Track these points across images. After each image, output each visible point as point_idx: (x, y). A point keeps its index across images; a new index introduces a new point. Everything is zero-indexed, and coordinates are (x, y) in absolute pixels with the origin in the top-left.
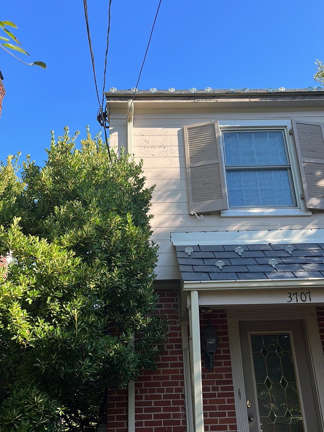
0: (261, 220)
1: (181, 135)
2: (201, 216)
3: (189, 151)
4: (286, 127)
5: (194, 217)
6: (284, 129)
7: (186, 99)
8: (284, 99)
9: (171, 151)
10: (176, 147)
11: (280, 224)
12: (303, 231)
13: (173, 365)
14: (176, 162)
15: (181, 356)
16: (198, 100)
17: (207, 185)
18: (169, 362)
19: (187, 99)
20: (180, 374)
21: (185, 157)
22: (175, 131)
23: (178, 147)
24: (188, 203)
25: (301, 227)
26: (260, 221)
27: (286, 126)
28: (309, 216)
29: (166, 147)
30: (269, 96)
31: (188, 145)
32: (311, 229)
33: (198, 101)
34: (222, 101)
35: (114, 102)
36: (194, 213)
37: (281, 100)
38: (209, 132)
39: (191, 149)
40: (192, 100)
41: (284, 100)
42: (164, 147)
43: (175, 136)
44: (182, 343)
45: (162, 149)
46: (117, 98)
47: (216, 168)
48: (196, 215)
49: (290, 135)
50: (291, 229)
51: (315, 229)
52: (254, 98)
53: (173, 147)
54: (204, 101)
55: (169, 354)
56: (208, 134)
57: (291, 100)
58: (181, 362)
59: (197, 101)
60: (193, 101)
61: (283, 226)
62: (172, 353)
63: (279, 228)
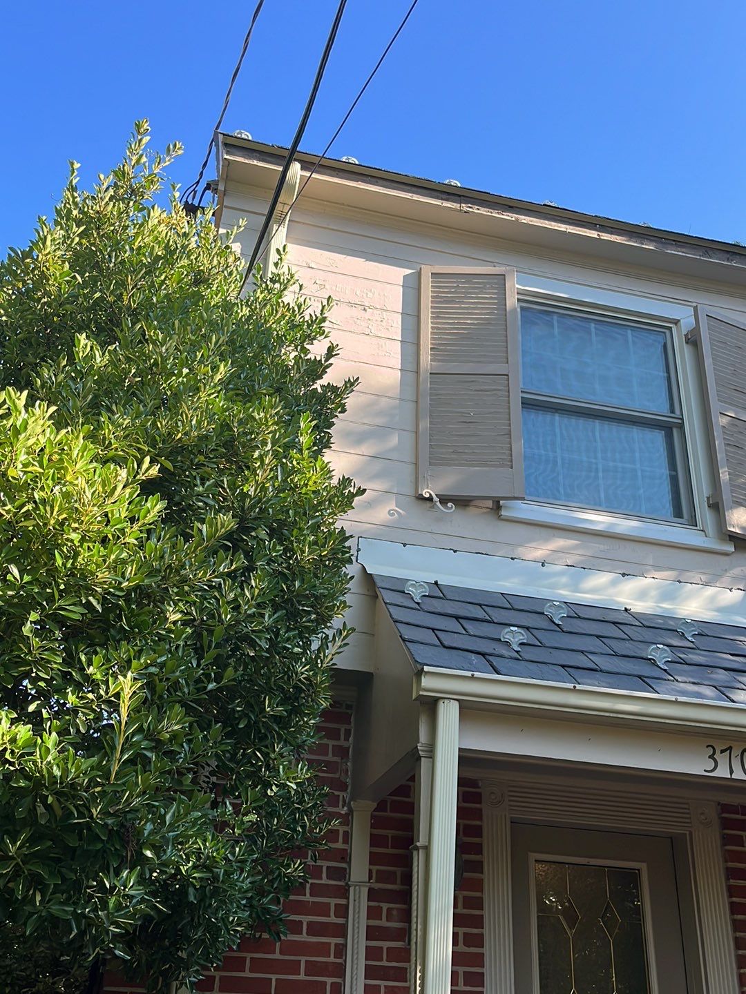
0: (604, 545)
1: (413, 288)
2: (450, 505)
3: (430, 330)
4: (676, 322)
5: (428, 504)
6: (671, 328)
7: (438, 198)
8: (683, 252)
9: (381, 321)
10: (396, 315)
11: (651, 564)
12: (710, 591)
13: (314, 929)
14: (393, 355)
15: (343, 902)
16: (470, 205)
17: (472, 426)
18: (305, 919)
19: (442, 199)
20: (332, 959)
21: (418, 345)
22: (398, 274)
23: (400, 316)
24: (413, 466)
25: (704, 578)
26: (602, 547)
27: (679, 321)
28: (726, 554)
29: (368, 310)
30: (646, 237)
31: (430, 315)
32: (731, 590)
33: (470, 210)
34: (531, 223)
35: (246, 161)
36: (430, 494)
37: (676, 253)
38: (490, 294)
39: (438, 329)
40: (455, 204)
41: (684, 254)
42: (365, 310)
43: (395, 287)
44: (349, 863)
45: (357, 312)
46: (255, 154)
47: (500, 388)
48: (436, 499)
49: (687, 343)
50: (680, 582)
51: (740, 591)
52: (611, 234)
53: (388, 313)
54: (485, 213)
55: (308, 894)
56: (486, 298)
57: (700, 256)
58: (341, 921)
59: (466, 209)
60: (456, 206)
61: (659, 568)
62: (316, 890)
63: (647, 571)
